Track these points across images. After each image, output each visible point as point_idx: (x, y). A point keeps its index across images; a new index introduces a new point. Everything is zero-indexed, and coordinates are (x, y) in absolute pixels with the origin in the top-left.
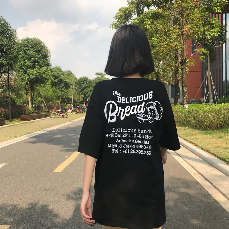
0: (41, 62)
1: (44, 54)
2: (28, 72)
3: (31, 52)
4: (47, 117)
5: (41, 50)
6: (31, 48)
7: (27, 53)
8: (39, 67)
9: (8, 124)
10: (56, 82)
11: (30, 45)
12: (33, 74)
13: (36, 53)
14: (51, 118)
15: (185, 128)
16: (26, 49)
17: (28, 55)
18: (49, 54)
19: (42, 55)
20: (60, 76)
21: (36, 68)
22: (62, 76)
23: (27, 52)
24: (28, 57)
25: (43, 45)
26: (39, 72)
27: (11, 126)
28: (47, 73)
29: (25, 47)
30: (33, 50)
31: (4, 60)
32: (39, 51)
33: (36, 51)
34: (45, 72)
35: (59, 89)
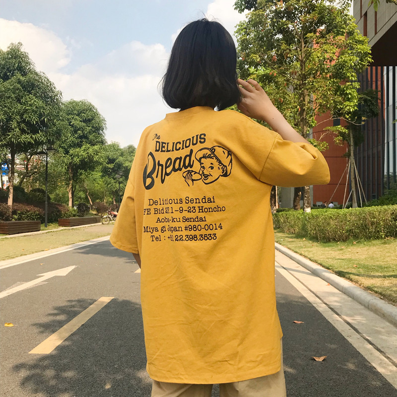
0: (91, 137)
1: (97, 125)
2: (71, 152)
3: (77, 122)
4: (96, 222)
5: (92, 120)
6: (77, 115)
7: (72, 124)
8: (89, 145)
9: (43, 230)
10: (110, 168)
11: (75, 112)
12: (78, 155)
13: (85, 124)
14: (103, 224)
15: (302, 240)
16: (70, 117)
17: (72, 126)
18: (104, 126)
19: (93, 127)
20: (117, 158)
21: (84, 147)
22: (121, 159)
23: (71, 122)
24: (72, 129)
25: (95, 111)
26: (87, 153)
27: (48, 232)
28: (100, 154)
29: (68, 114)
30: (81, 120)
31: (43, 135)
32: (90, 120)
33: (85, 121)
34: (97, 153)
35: (114, 180)
